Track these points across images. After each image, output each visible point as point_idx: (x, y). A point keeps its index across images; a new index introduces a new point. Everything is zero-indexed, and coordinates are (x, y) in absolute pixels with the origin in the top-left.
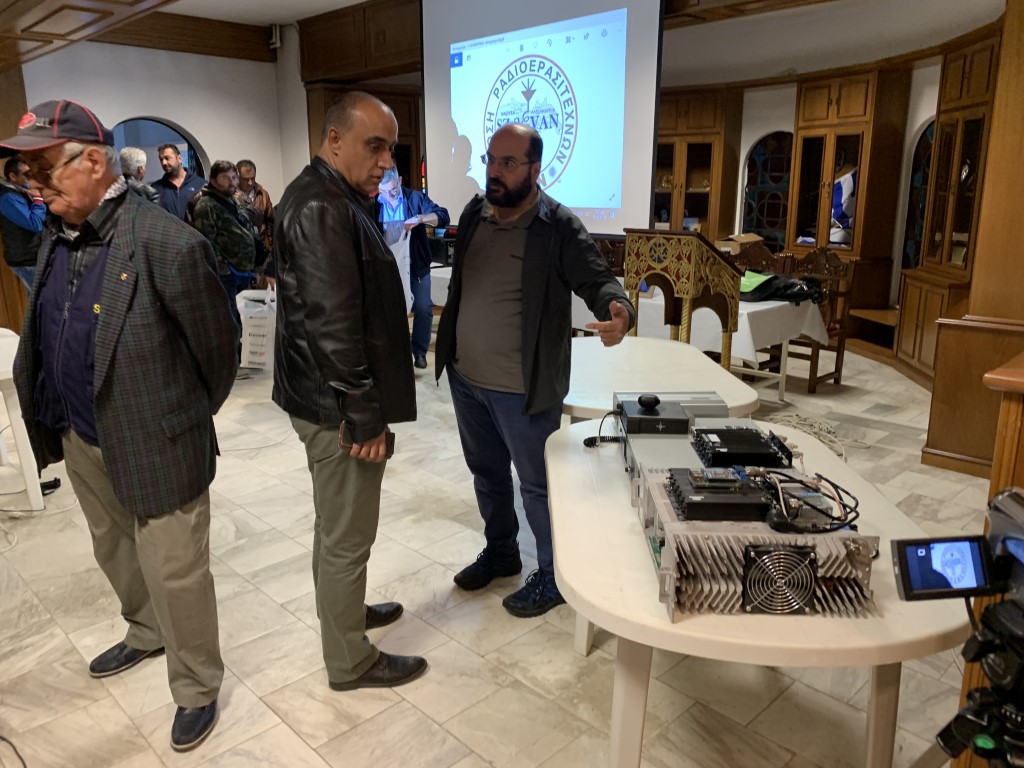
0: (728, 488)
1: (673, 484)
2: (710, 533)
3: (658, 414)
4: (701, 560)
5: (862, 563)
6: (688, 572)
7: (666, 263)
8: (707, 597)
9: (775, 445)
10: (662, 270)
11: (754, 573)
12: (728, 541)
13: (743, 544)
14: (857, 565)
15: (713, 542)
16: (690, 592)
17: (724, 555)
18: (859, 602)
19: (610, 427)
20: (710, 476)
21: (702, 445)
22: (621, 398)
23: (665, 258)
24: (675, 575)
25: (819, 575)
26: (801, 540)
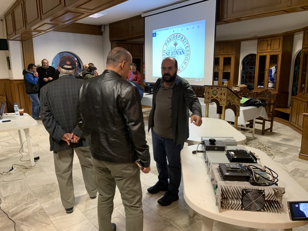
0: (237, 171)
1: (220, 169)
2: (231, 185)
3: (215, 145)
4: (229, 193)
5: (279, 196)
6: (224, 197)
7: (217, 96)
8: (230, 205)
9: (252, 155)
10: (216, 98)
11: (245, 198)
12: (237, 188)
13: (242, 189)
14: (278, 197)
15: (232, 188)
16: (225, 203)
17: (236, 192)
18: (278, 208)
19: (200, 148)
20: (232, 167)
21: (229, 155)
22: (204, 139)
23: (217, 94)
24: (221, 198)
25: (266, 199)
26: (260, 188)
